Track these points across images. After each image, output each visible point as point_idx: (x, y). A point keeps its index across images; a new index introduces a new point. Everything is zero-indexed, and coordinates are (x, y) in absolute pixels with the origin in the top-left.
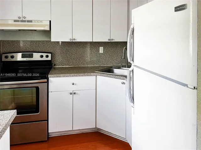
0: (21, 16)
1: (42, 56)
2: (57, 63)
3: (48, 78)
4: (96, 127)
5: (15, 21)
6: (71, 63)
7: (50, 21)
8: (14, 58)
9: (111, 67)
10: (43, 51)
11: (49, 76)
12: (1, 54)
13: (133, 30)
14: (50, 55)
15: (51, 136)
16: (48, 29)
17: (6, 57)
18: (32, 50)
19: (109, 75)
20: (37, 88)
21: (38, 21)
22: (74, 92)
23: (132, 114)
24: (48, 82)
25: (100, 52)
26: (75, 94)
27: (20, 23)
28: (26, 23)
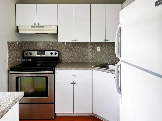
0: (36, 23)
1: (52, 54)
2: (63, 59)
3: (55, 70)
4: (93, 112)
5: (32, 27)
6: (74, 59)
7: (57, 26)
8: (32, 55)
9: (107, 64)
10: (53, 50)
11: (56, 68)
12: (23, 51)
13: (121, 29)
14: (57, 53)
15: (57, 116)
16: (55, 32)
17: (27, 54)
18: (45, 49)
19: (103, 70)
20: (47, 78)
21: (48, 26)
22: (74, 82)
23: (120, 104)
24: (54, 73)
25: (97, 51)
26: (75, 84)
27: (35, 28)
28: (40, 28)
